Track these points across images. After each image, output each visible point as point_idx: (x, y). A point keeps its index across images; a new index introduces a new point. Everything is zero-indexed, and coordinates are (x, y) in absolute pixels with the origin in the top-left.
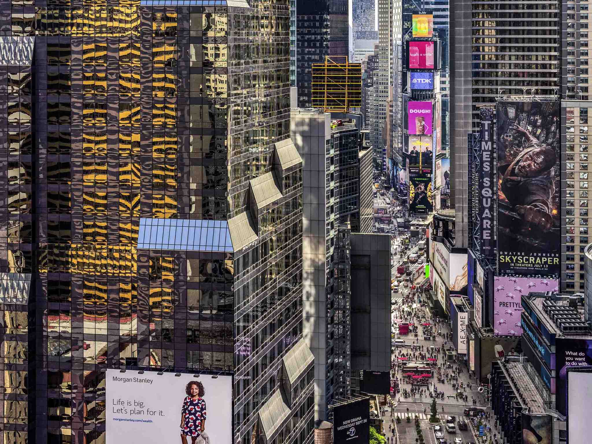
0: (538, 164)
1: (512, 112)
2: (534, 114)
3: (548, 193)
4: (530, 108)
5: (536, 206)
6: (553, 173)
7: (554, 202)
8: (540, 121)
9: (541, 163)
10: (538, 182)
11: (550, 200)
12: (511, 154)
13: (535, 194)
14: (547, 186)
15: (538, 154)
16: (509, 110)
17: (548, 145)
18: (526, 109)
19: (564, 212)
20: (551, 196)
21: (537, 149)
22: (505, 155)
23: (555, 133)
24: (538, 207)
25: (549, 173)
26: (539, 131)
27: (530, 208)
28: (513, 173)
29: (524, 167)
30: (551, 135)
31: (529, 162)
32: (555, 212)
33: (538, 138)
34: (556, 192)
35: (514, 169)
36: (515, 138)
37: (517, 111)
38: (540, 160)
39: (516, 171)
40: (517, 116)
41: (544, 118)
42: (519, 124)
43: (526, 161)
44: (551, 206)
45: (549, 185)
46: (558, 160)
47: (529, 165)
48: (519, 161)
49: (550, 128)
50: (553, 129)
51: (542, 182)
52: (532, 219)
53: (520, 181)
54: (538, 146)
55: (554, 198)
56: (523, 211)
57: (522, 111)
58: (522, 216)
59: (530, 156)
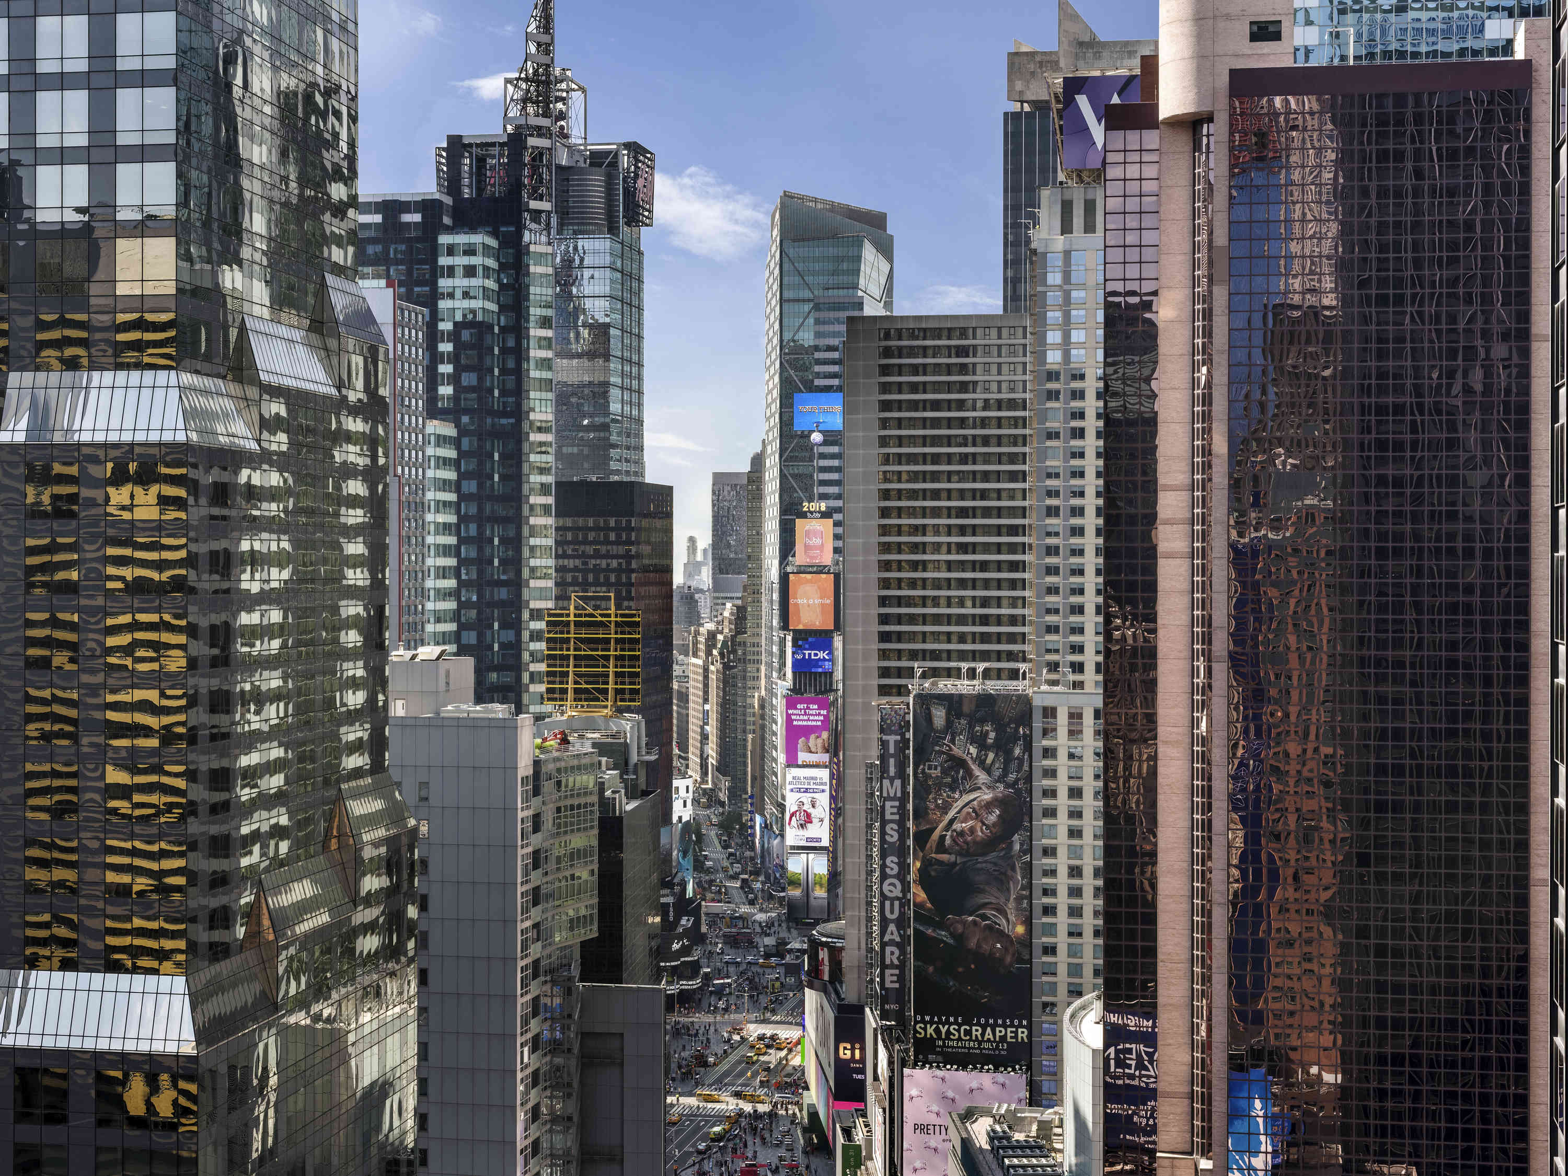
0: (988, 827)
1: (939, 716)
2: (982, 721)
3: (1008, 890)
4: (973, 707)
5: (984, 917)
6: (1017, 847)
7: (1018, 909)
8: (992, 735)
9: (994, 825)
10: (989, 866)
11: (1011, 905)
12: (937, 806)
13: (982, 891)
14: (1005, 874)
15: (988, 806)
16: (934, 711)
17: (1007, 786)
18: (966, 709)
19: (1036, 931)
20: (1013, 897)
21: (988, 796)
22: (927, 808)
23: (1020, 760)
24: (988, 918)
25: (1010, 846)
26: (991, 756)
27: (974, 922)
28: (941, 847)
29: (961, 834)
30: (1014, 765)
31: (970, 823)
32: (1020, 929)
33: (988, 771)
34: (1023, 888)
35: (942, 838)
36: (945, 772)
37: (948, 714)
38: (992, 818)
39: (948, 841)
40: (949, 724)
41: (1000, 728)
42: (953, 741)
43: (965, 821)
44: (1012, 918)
45: (1010, 873)
46: (1027, 818)
47: (972, 830)
48: (951, 822)
49: (1011, 751)
50: (1017, 751)
51: (995, 864)
52: (979, 945)
53: (955, 864)
54: (989, 787)
55: (1019, 899)
56: (960, 928)
57: (959, 715)
58: (960, 939)
59: (974, 810)
